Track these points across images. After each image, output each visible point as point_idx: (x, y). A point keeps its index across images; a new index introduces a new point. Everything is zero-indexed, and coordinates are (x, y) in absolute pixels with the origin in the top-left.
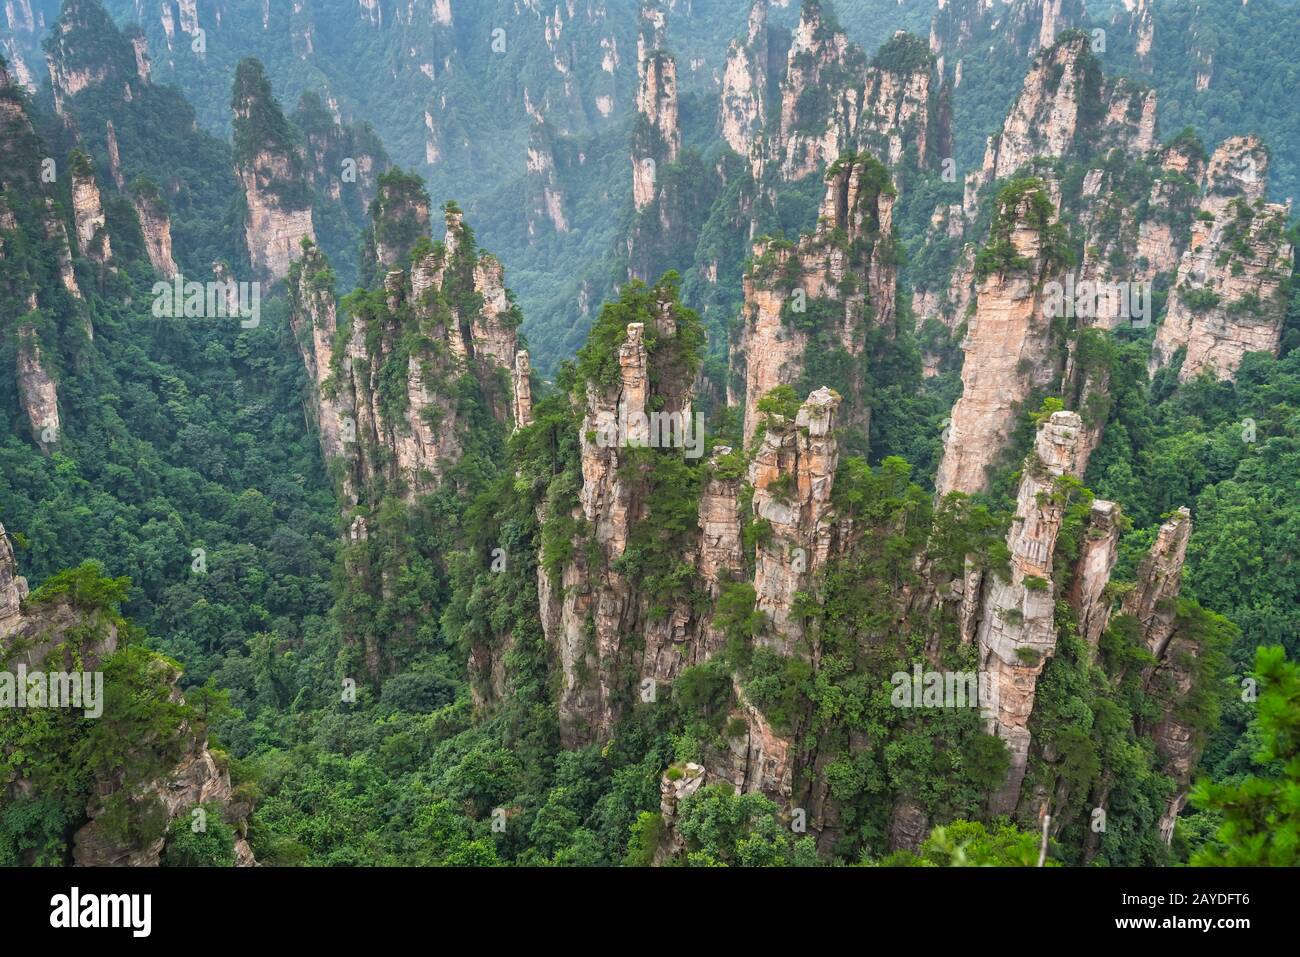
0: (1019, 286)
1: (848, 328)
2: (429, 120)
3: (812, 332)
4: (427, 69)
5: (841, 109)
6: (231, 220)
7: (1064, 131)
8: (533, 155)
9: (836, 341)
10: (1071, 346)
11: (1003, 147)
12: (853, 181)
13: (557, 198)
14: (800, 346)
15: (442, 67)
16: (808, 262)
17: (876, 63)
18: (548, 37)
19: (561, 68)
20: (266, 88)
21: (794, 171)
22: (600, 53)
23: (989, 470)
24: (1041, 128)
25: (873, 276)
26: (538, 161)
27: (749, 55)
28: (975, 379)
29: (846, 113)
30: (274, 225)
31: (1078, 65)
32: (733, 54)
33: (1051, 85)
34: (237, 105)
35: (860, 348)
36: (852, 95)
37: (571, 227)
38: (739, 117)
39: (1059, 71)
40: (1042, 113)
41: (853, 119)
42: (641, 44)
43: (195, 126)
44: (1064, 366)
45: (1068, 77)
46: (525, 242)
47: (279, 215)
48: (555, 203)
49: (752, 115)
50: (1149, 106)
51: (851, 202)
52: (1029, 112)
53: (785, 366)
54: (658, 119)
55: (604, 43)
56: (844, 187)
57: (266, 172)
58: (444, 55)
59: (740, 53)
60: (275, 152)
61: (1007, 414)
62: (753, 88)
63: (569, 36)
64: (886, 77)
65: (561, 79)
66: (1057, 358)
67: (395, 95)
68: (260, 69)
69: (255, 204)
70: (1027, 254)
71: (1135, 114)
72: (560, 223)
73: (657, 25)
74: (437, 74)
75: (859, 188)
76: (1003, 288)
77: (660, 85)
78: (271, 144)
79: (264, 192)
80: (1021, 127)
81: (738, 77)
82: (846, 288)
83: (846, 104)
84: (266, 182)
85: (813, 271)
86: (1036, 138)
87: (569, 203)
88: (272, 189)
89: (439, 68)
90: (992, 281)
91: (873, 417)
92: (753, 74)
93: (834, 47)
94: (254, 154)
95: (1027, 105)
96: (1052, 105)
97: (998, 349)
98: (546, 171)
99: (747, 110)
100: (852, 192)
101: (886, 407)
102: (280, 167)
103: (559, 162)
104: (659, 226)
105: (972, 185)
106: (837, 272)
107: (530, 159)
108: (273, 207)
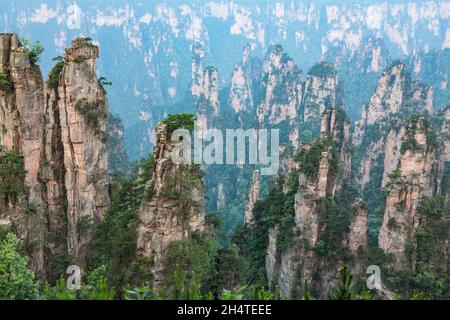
0: (418, 155)
5: (294, 93)
7: (397, 103)
10: (439, 181)
11: (370, 109)
17: (310, 73)
18: (146, 60)
19: (152, 75)
21: (274, 119)
24: (387, 101)
29: (297, 95)
31: (402, 74)
33: (391, 82)
36: (299, 87)
39: (393, 77)
40: (387, 95)
41: (300, 97)
42: (193, 64)
44: (436, 190)
45: (398, 80)
49: (246, 96)
50: (430, 93)
51: (332, 125)
52: (381, 94)
54: (209, 97)
55: (172, 64)
59: (240, 69)
62: (246, 85)
63: (156, 60)
64: (315, 79)
65: (152, 79)
66: (433, 186)
70: (421, 143)
71: (424, 96)
73: (201, 56)
80: (378, 101)
81: (239, 79)
83: (297, 91)
86: (385, 106)
92: (245, 78)
95: (381, 91)
96: (391, 92)
98: (149, 121)
99: (243, 94)
100: (333, 121)
105: (358, 125)
107: (141, 115)
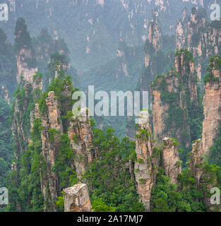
1: (181, 101)
2: (88, 38)
3: (170, 103)
4: (90, 21)
6: (12, 72)
8: (119, 51)
9: (178, 105)
12: (182, 57)
13: (125, 66)
14: (167, 108)
15: (96, 21)
16: (168, 81)
20: (25, 27)
22: (143, 23)
23: (214, 140)
25: (189, 86)
26: (120, 53)
27: (182, 24)
28: (207, 114)
30: (25, 73)
32: (178, 24)
34: (16, 34)
35: (185, 107)
37: (130, 75)
38: (180, 42)
43: (6, 42)
46: (115, 80)
47: (27, 70)
48: (125, 67)
53: (163, 113)
56: (180, 59)
57: (23, 56)
58: (97, 16)
60: (27, 48)
61: (217, 124)
67: (78, 30)
68: (24, 21)
69: (20, 66)
72: (127, 74)
74: (94, 22)
75: (184, 59)
76: (211, 86)
77: (153, 32)
78: (25, 46)
79: (22, 62)
82: (180, 89)
84: (23, 59)
85: (170, 84)
87: (129, 67)
88: (25, 61)
89: (94, 21)
90: (208, 84)
91: (191, 128)
93: (202, 22)
94: (20, 50)
97: (212, 105)
101: (195, 125)
102: (28, 54)
103: (127, 54)
104: (150, 74)
106: (177, 85)
108: (25, 67)
